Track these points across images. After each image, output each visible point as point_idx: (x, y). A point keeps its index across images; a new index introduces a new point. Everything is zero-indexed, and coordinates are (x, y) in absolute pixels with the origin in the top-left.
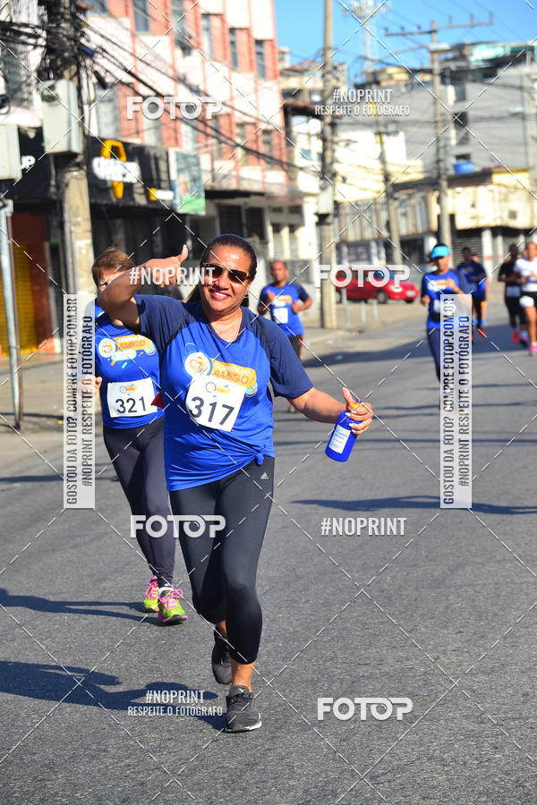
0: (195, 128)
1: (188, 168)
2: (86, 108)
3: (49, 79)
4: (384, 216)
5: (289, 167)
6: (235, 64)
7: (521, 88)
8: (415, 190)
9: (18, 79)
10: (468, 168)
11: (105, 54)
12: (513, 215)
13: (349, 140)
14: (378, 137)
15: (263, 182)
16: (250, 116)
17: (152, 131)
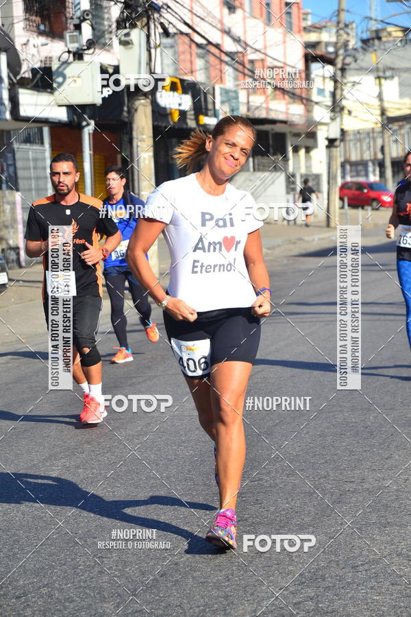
0: (236, 69)
1: (229, 101)
2: (153, 51)
3: (126, 28)
4: (379, 142)
5: (307, 101)
6: (268, 20)
8: (404, 123)
9: (102, 28)
11: (169, 10)
13: (355, 82)
14: (377, 81)
15: (287, 113)
16: (279, 61)
17: (202, 71)
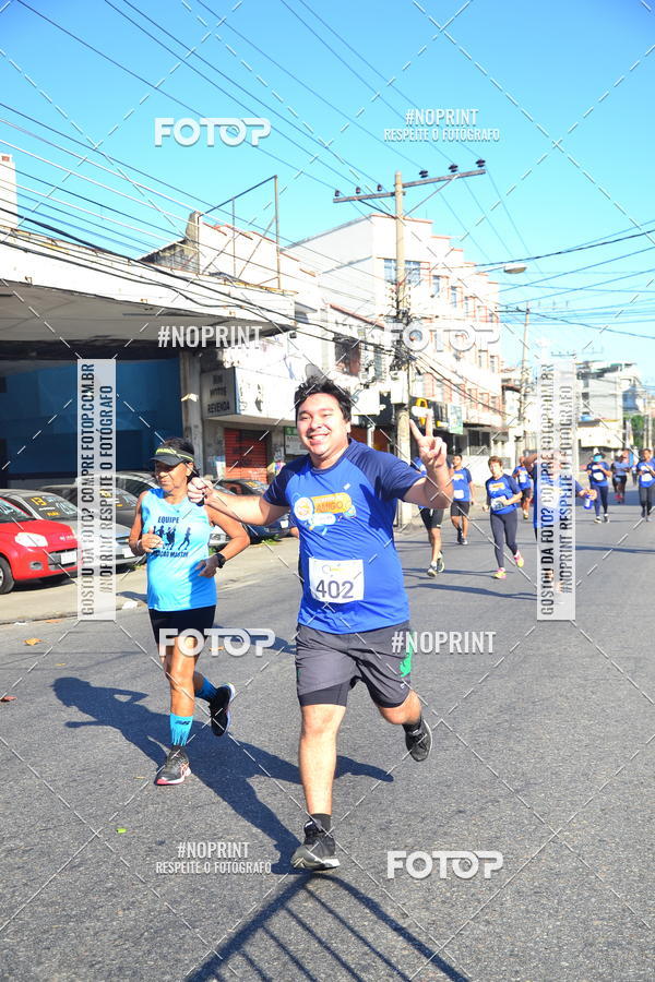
0: (461, 394)
1: (456, 412)
2: (411, 383)
3: (395, 370)
5: (503, 414)
6: (481, 366)
7: (615, 383)
10: (588, 418)
11: (421, 360)
12: (609, 442)
15: (491, 421)
16: (487, 390)
17: (440, 395)
